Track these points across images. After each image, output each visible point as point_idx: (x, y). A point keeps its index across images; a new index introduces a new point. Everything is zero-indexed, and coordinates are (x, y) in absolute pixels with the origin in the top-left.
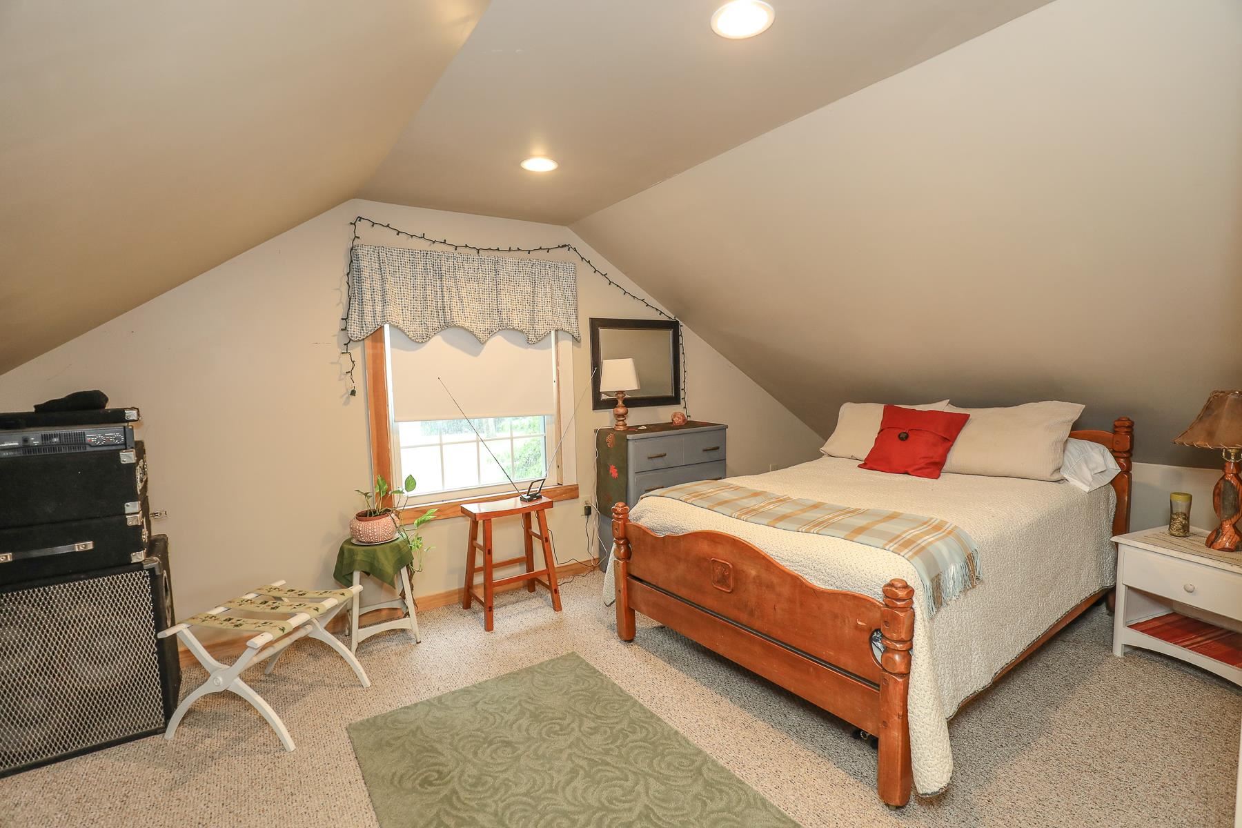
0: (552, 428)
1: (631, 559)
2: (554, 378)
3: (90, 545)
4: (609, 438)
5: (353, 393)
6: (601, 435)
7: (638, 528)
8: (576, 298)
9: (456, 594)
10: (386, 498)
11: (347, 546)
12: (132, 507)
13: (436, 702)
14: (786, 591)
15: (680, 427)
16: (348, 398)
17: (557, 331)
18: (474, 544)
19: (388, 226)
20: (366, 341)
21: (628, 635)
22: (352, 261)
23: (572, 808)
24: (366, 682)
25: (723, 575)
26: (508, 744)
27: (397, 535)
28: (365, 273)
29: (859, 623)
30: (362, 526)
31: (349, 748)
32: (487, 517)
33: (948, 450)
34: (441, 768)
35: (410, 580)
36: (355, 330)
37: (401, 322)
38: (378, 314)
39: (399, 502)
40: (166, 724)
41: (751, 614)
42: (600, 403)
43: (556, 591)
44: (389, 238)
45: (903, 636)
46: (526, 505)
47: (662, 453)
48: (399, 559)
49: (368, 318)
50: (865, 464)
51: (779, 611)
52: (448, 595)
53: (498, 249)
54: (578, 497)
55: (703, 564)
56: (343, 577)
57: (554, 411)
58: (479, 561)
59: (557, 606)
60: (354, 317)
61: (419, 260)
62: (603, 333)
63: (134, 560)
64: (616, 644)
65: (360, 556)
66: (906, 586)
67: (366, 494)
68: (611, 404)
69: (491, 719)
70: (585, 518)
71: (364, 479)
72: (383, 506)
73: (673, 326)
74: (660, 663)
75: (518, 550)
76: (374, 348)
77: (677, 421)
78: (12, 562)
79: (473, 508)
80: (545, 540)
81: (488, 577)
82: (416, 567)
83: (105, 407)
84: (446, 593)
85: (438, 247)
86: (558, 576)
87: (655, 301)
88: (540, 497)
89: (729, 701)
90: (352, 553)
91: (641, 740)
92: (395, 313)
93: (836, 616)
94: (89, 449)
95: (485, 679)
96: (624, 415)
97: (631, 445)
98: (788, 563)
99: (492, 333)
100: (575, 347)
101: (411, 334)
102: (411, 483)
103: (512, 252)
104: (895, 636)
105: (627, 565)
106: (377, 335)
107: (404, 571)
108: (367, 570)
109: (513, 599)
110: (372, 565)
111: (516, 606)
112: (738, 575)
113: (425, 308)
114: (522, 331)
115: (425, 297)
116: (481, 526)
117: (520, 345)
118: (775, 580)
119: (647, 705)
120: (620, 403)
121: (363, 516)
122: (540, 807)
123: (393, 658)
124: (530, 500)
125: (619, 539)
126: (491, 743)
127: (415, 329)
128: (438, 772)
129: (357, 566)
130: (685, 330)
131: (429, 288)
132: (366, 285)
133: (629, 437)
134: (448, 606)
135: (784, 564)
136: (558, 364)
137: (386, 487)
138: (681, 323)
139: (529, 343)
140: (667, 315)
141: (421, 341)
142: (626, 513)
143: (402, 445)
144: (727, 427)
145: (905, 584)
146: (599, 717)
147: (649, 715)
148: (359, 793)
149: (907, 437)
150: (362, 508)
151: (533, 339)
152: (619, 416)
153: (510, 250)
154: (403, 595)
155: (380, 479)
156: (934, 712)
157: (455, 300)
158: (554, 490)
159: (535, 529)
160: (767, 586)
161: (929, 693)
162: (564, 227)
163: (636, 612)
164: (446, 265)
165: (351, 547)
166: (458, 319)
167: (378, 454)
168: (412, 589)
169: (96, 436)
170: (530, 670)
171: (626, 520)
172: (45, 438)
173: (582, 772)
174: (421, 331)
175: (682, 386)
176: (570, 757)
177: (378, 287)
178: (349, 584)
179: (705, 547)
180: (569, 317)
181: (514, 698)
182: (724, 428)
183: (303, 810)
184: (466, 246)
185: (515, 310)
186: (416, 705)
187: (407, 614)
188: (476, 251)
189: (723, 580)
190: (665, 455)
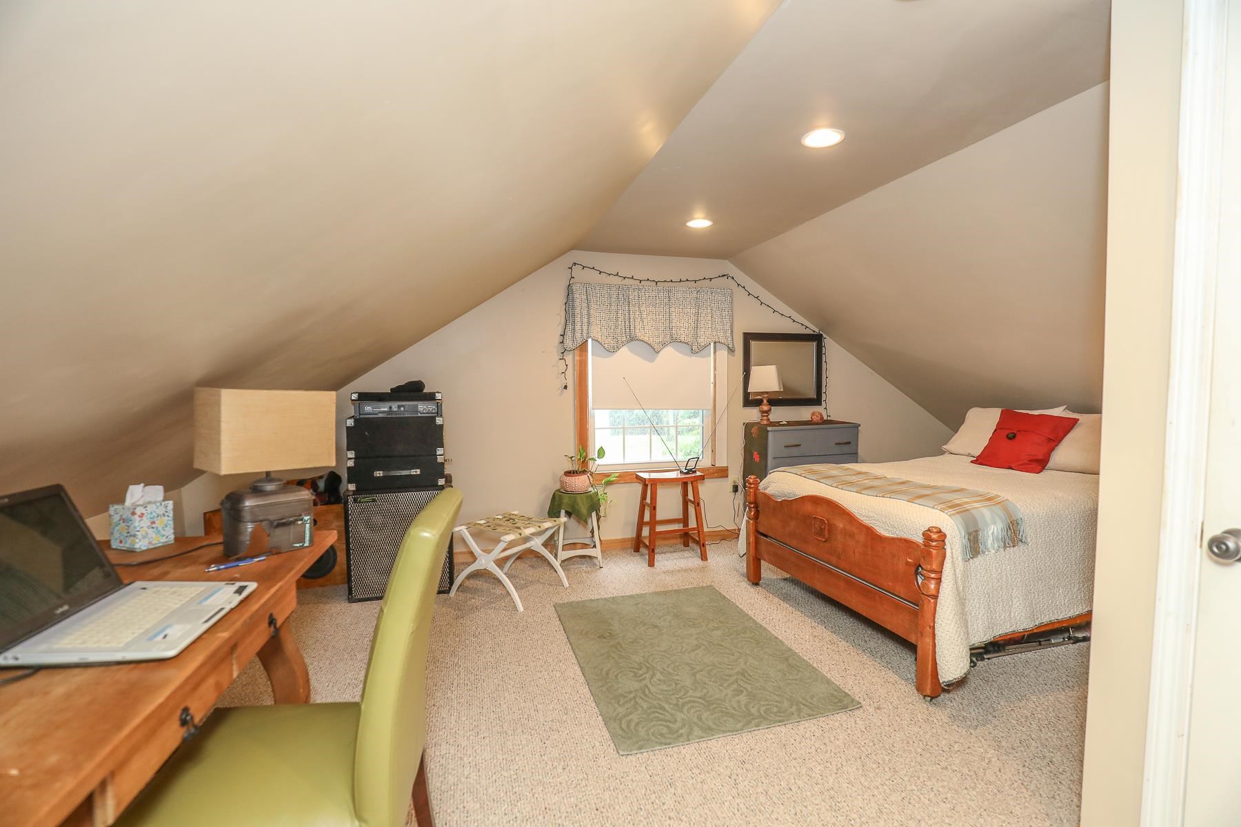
0: (709, 420)
1: (759, 519)
2: (712, 380)
3: (418, 472)
4: (754, 430)
5: (566, 387)
6: (748, 427)
7: (765, 495)
8: (732, 317)
9: (629, 541)
10: (584, 462)
11: (557, 493)
12: (440, 451)
13: (611, 600)
14: (862, 538)
15: (817, 424)
16: (562, 390)
17: (715, 343)
18: (644, 503)
19: (593, 268)
20: (576, 351)
21: (755, 579)
22: (568, 295)
23: (693, 662)
24: (566, 584)
25: (821, 528)
26: (656, 627)
27: (591, 489)
28: (577, 303)
29: (909, 560)
30: (568, 479)
31: (555, 615)
32: (654, 482)
33: (1053, 449)
34: (612, 632)
35: (598, 522)
36: (569, 343)
37: (600, 337)
38: (585, 331)
39: (592, 467)
40: (450, 588)
41: (839, 557)
42: (750, 401)
43: (704, 545)
44: (593, 276)
45: (934, 567)
46: (684, 476)
47: (798, 443)
48: (591, 506)
49: (578, 335)
50: (977, 460)
51: (857, 555)
52: (623, 541)
53: (672, 281)
54: (727, 477)
55: (807, 520)
56: (553, 513)
57: (711, 406)
58: (647, 518)
59: (704, 557)
60: (569, 333)
61: (614, 293)
62: (753, 344)
63: (440, 484)
64: (745, 585)
65: (566, 500)
66: (940, 531)
67: (571, 458)
68: (758, 403)
69: (647, 613)
70: (732, 494)
71: (571, 448)
72: (581, 468)
73: (817, 338)
74: (776, 600)
75: (678, 514)
76: (581, 356)
77: (816, 419)
78: (383, 476)
79: (645, 476)
80: (697, 504)
81: (652, 530)
82: (602, 514)
83: (423, 390)
84: (622, 539)
85: (627, 282)
86: (706, 538)
87: (800, 317)
88: (695, 472)
89: (823, 628)
90: (561, 498)
91: (749, 638)
92: (596, 331)
93: (894, 556)
94: (419, 415)
95: (645, 592)
96: (768, 412)
97: (770, 435)
98: (865, 518)
99: (664, 345)
100: (729, 356)
101: (606, 346)
102: (601, 453)
103: (682, 283)
104: (929, 567)
105: (756, 524)
106: (583, 347)
107: (594, 514)
108: (570, 510)
109: (671, 549)
110: (573, 507)
111: (673, 554)
112: (831, 527)
113: (616, 327)
114: (687, 343)
115: (617, 319)
116: (650, 487)
117: (687, 355)
118: (855, 530)
119: (759, 621)
120: (765, 401)
121: (568, 473)
122: (672, 659)
123: (584, 574)
124: (686, 473)
125: (750, 503)
126: (645, 625)
127: (609, 342)
128: (609, 633)
129: (563, 506)
130: (828, 342)
131: (620, 312)
132: (577, 311)
133: (769, 429)
134: (624, 549)
135: (862, 519)
136: (715, 369)
137: (584, 454)
138: (824, 336)
139: (693, 352)
140: (813, 328)
141: (613, 350)
142: (757, 484)
143: (596, 427)
144: (860, 425)
145: (938, 530)
146: (721, 622)
147: (758, 626)
148: (562, 636)
149: (1014, 437)
150: (569, 467)
151: (696, 349)
152: (763, 412)
153: (681, 281)
154: (592, 532)
155: (581, 448)
156: (954, 623)
157: (638, 320)
158: (708, 469)
159: (691, 497)
160: (850, 536)
161: (950, 609)
162: (725, 261)
163: (762, 561)
164: (633, 295)
165: (560, 493)
166: (639, 334)
167: (580, 431)
168: (599, 529)
169: (423, 408)
170: (677, 592)
171: (756, 489)
172: (399, 407)
173: (703, 647)
174: (613, 343)
175: (824, 390)
176: (697, 639)
177: (585, 312)
178: (559, 517)
179: (809, 508)
180: (725, 332)
181: (664, 604)
182: (857, 426)
183: (530, 639)
184: (648, 280)
185: (683, 326)
186: (598, 599)
187: (595, 546)
188: (655, 283)
189: (820, 532)
190: (800, 445)
